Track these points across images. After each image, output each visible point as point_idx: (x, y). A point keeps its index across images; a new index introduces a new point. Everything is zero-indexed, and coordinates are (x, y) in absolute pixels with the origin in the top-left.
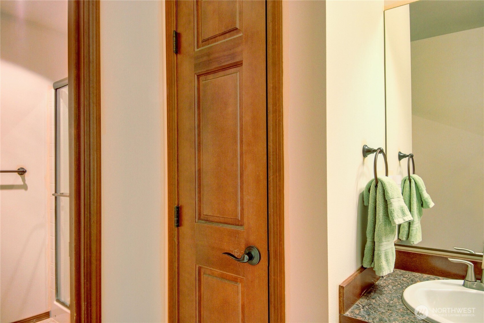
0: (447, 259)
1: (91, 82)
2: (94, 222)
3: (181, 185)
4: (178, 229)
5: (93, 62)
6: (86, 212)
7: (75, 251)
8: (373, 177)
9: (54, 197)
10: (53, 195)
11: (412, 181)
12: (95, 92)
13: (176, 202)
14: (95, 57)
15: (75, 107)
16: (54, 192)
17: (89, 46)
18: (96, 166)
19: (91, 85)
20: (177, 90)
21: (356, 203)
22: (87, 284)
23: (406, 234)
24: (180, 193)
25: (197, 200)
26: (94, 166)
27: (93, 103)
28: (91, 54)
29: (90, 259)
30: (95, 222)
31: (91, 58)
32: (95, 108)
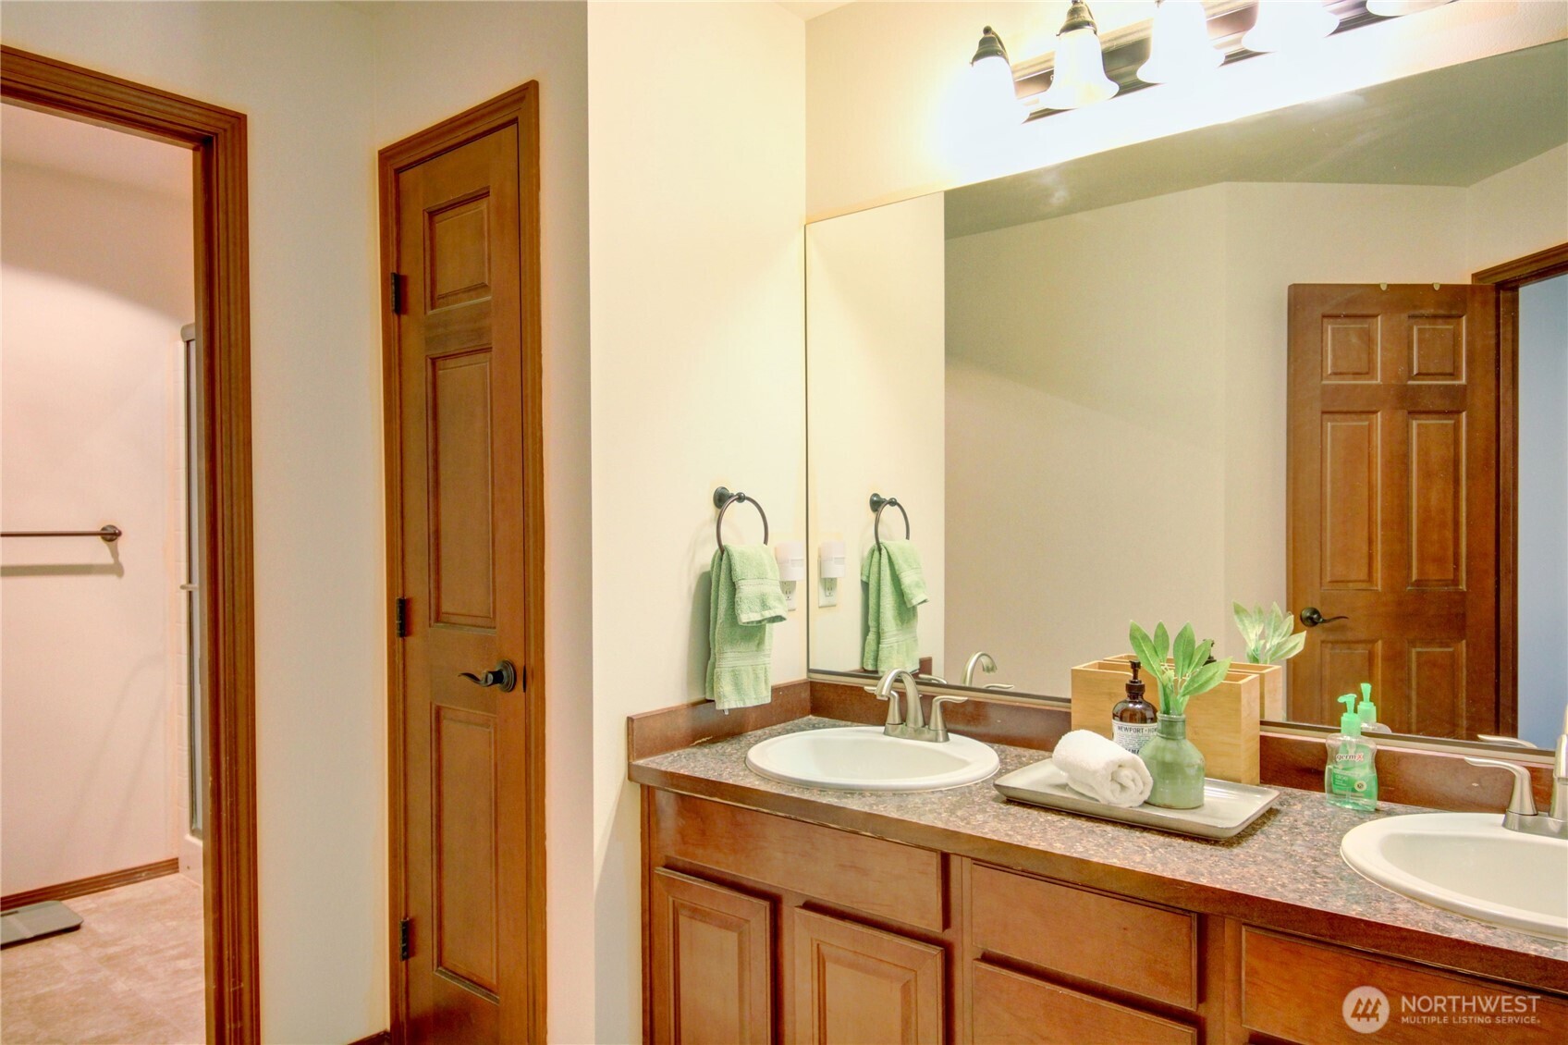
0: (862, 688)
1: (233, 381)
2: (241, 620)
3: (409, 558)
4: (404, 641)
5: (237, 345)
6: (227, 605)
7: (210, 670)
8: (717, 547)
9: (183, 595)
10: (183, 587)
11: (884, 551)
12: (241, 396)
13: (400, 591)
14: (240, 336)
15: (206, 423)
16: (184, 581)
17: (229, 319)
18: (243, 525)
19: (233, 386)
20: (400, 382)
21: (690, 588)
22: (230, 726)
23: (872, 658)
24: (407, 575)
25: (432, 586)
26: (240, 525)
27: (238, 416)
28: (233, 331)
29: (235, 684)
30: (244, 621)
31: (233, 337)
32: (241, 424)
